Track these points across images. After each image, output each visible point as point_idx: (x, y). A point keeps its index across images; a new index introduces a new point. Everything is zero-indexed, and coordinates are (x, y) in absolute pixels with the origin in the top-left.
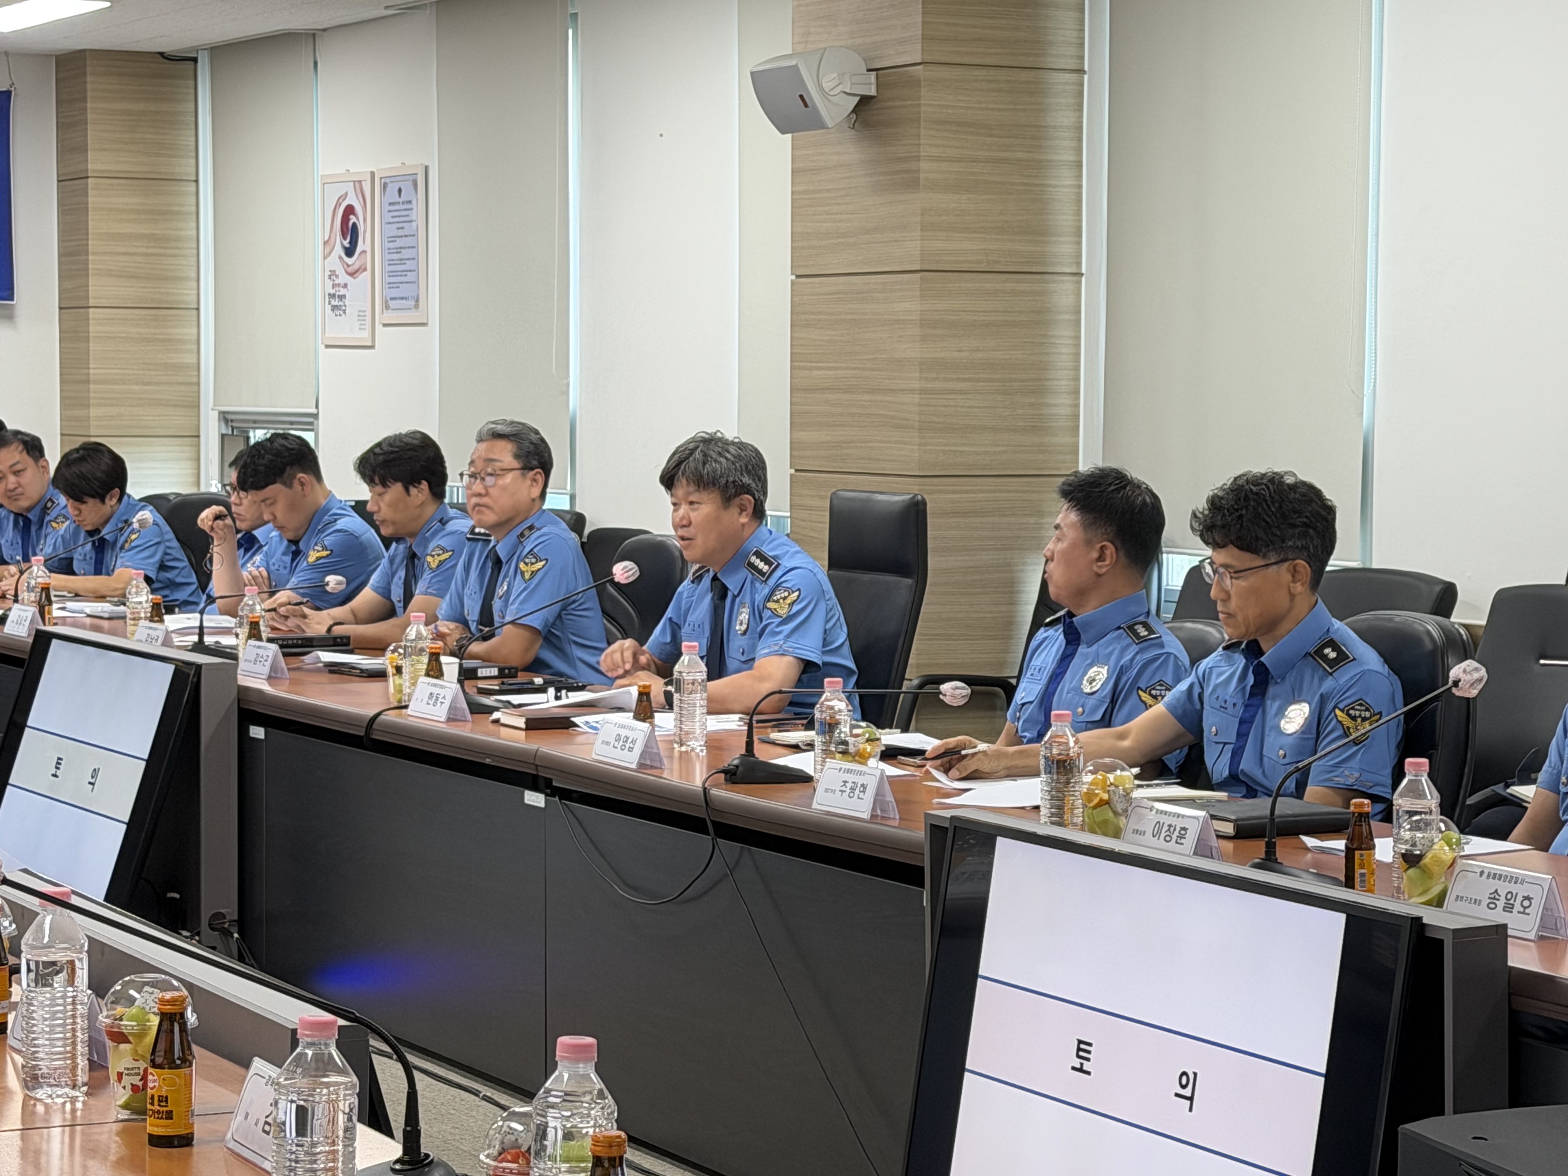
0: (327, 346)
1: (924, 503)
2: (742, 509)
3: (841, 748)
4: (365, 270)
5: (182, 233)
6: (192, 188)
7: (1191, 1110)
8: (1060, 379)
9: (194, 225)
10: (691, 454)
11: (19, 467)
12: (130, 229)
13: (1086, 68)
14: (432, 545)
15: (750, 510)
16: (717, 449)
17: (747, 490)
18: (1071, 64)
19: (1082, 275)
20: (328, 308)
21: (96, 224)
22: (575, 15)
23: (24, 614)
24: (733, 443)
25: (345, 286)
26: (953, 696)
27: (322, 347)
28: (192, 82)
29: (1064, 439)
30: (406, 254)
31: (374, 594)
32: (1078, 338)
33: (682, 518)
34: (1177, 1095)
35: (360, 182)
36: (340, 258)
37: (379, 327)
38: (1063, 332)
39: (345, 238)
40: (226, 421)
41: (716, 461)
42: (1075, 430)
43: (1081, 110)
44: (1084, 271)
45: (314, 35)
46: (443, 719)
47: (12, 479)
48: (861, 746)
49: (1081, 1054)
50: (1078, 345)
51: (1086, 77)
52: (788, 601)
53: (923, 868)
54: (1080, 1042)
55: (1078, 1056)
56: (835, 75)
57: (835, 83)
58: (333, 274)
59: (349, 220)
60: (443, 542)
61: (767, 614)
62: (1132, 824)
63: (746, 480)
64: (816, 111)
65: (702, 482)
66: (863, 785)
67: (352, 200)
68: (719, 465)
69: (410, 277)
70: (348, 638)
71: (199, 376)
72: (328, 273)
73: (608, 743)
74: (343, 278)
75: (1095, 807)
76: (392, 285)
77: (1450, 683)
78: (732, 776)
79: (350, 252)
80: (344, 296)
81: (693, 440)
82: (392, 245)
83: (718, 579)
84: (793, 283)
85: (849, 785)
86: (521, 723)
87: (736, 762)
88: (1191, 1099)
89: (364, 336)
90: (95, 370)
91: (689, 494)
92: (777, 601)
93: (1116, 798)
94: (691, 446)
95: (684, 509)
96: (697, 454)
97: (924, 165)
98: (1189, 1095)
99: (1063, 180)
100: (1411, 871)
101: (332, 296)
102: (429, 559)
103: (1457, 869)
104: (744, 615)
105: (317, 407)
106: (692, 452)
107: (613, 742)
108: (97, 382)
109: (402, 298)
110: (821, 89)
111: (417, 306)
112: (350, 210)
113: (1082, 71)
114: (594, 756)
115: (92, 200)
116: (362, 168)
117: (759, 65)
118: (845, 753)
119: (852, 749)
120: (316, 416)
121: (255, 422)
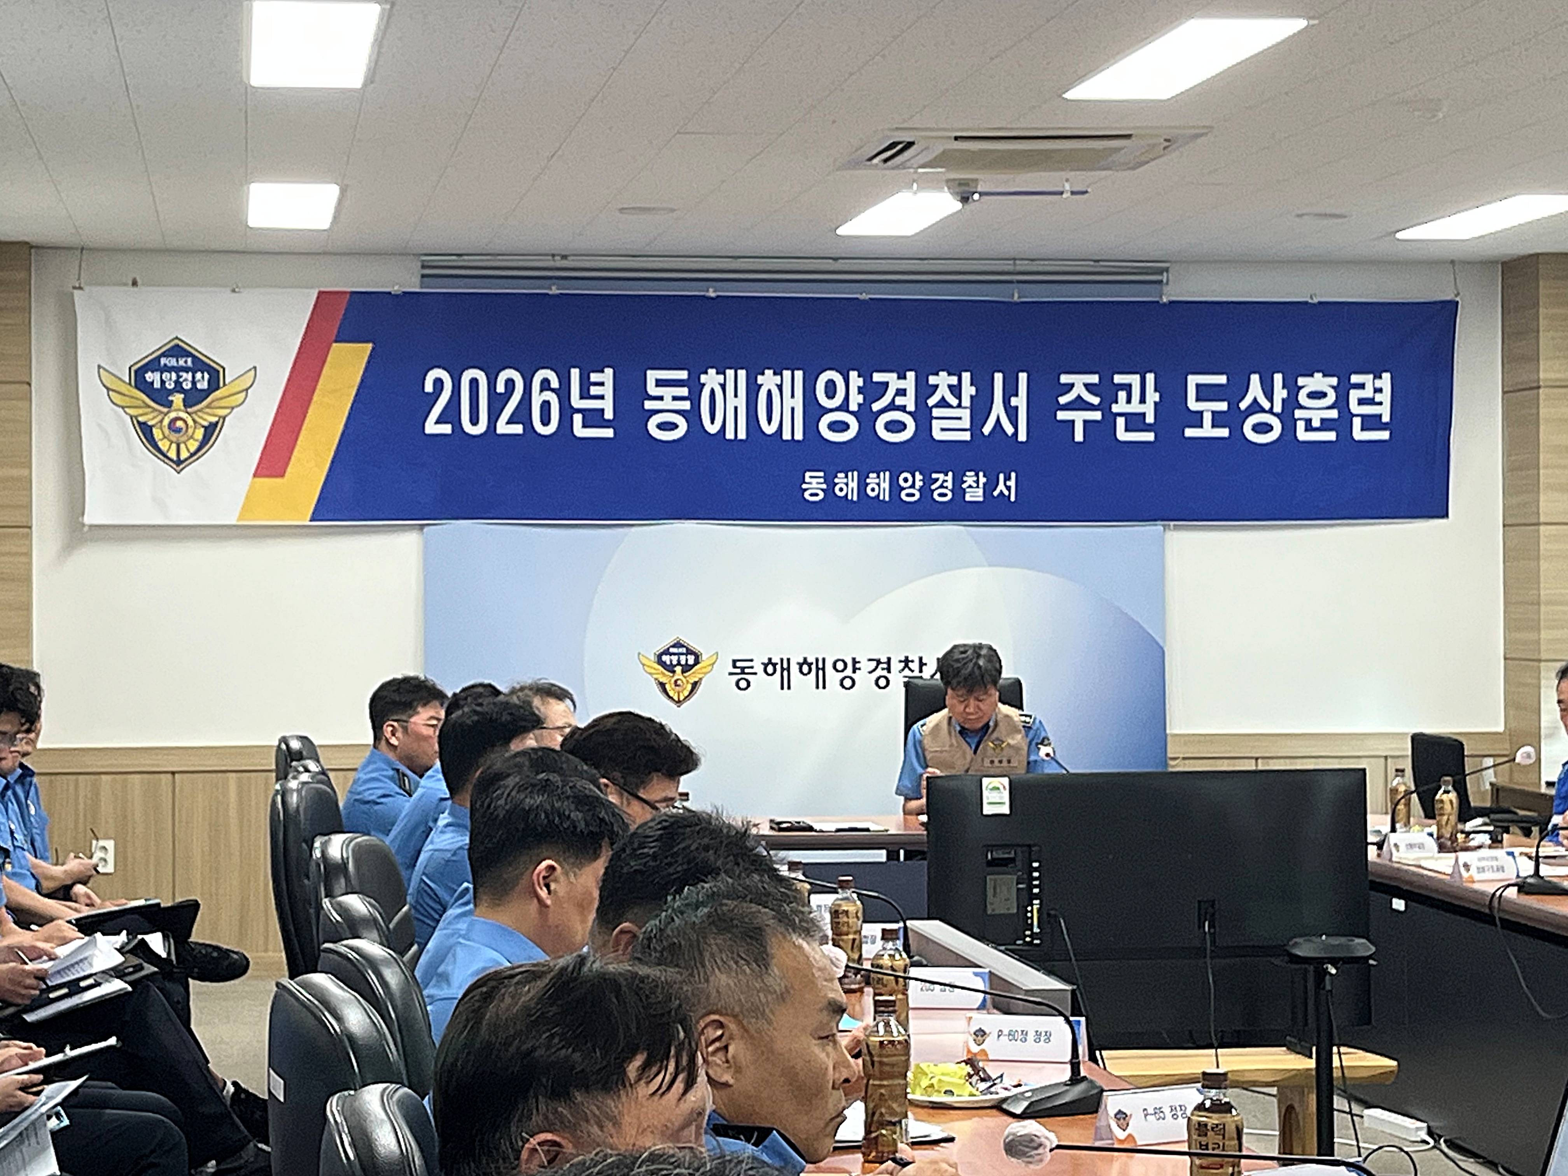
21: (1547, 436)
90: (1547, 590)
115: (1545, 410)
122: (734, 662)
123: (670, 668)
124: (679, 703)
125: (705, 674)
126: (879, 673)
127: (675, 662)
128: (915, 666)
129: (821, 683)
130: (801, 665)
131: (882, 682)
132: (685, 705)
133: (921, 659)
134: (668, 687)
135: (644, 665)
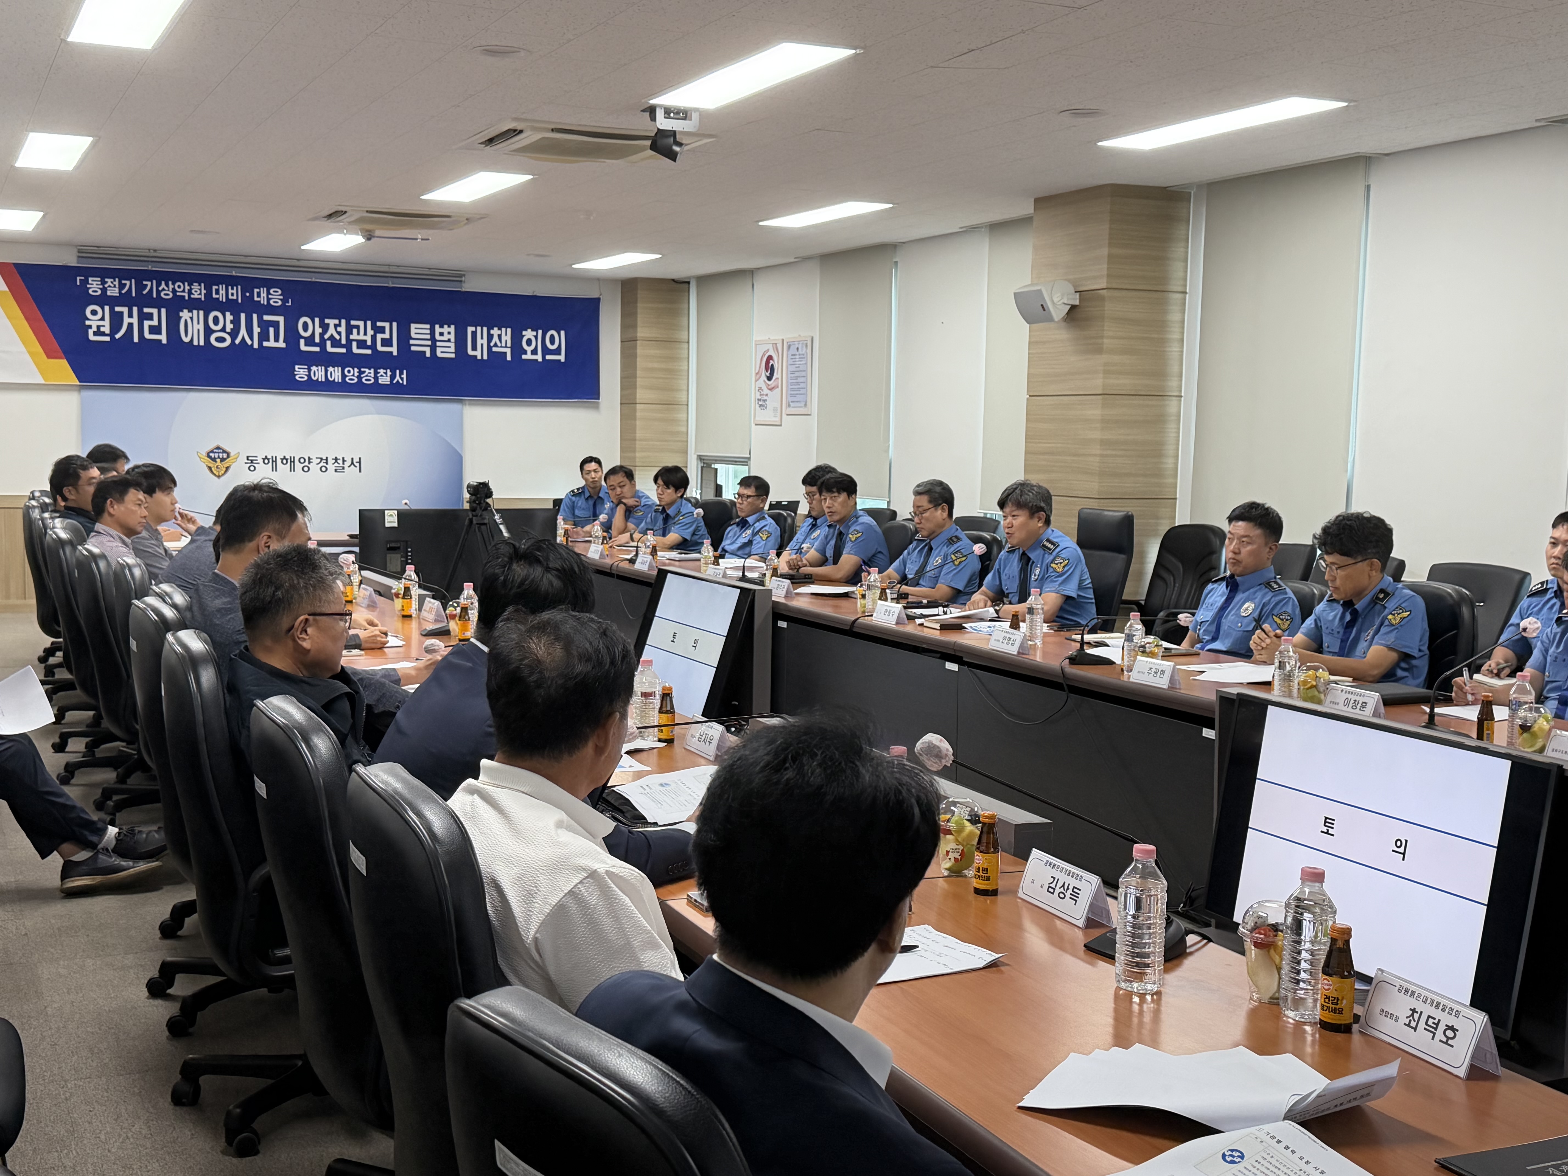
0: (756, 425)
1: (1132, 516)
2: (1040, 519)
3: (1141, 649)
4: (778, 387)
5: (681, 368)
6: (686, 345)
7: (1403, 859)
8: (1169, 450)
9: (686, 364)
10: (1014, 491)
11: (622, 484)
12: (656, 365)
13: (1188, 291)
14: (851, 531)
15: (1043, 520)
16: (1028, 489)
17: (1042, 509)
18: (1180, 289)
19: (1181, 396)
20: (757, 406)
21: (640, 363)
22: (896, 262)
23: (646, 559)
24: (1035, 486)
25: (767, 395)
26: (1185, 621)
27: (753, 425)
28: (687, 294)
29: (1170, 480)
30: (801, 380)
31: (815, 552)
32: (1179, 429)
33: (1008, 524)
34: (1393, 851)
35: (776, 344)
36: (764, 381)
37: (784, 416)
38: (1171, 426)
39: (767, 371)
40: (701, 460)
41: (1027, 494)
42: (1175, 476)
43: (1184, 313)
44: (1183, 395)
45: (753, 271)
46: (894, 623)
47: (619, 489)
48: (1153, 649)
49: (1327, 824)
50: (1179, 433)
51: (1187, 296)
52: (1062, 565)
53: (1214, 719)
54: (1326, 818)
55: (1325, 825)
56: (1059, 294)
57: (1059, 299)
58: (760, 389)
59: (769, 363)
60: (858, 528)
61: (1051, 570)
62: (1329, 698)
63: (1043, 504)
64: (1050, 312)
65: (1020, 505)
66: (1162, 671)
67: (771, 353)
68: (1029, 497)
69: (802, 391)
70: (811, 575)
71: (687, 438)
72: (757, 389)
73: (998, 641)
74: (766, 391)
75: (1308, 689)
76: (792, 395)
77: (1521, 629)
78: (1073, 660)
79: (769, 378)
80: (766, 400)
81: (1015, 484)
82: (792, 375)
83: (1026, 554)
84: (1027, 399)
85: (1153, 670)
86: (937, 626)
87: (1075, 654)
88: (1404, 854)
89: (776, 420)
90: (639, 434)
91: (1013, 511)
92: (1057, 564)
93: (1320, 684)
94: (1014, 487)
95: (1010, 519)
96: (1018, 491)
97: (1105, 341)
98: (1403, 852)
99: (1174, 348)
100: (1525, 735)
101: (759, 400)
102: (850, 536)
103: (1552, 734)
104: (1037, 571)
105: (750, 454)
106: (1016, 489)
107: (1001, 640)
108: (640, 440)
109: (797, 402)
110: (1053, 301)
111: (806, 405)
112: (770, 358)
113: (1185, 293)
114: (990, 647)
115: (639, 351)
116: (777, 337)
117: (1020, 288)
118: (1143, 652)
119: (1148, 650)
120: (749, 458)
121: (716, 460)
122: (248, 457)
123: (214, 460)
124: (219, 477)
125: (233, 463)
126: (322, 464)
127: (216, 457)
128: (340, 462)
129: (292, 469)
130: (282, 460)
131: (324, 469)
132: (223, 478)
133: (343, 458)
134: (213, 469)
135: (200, 458)
